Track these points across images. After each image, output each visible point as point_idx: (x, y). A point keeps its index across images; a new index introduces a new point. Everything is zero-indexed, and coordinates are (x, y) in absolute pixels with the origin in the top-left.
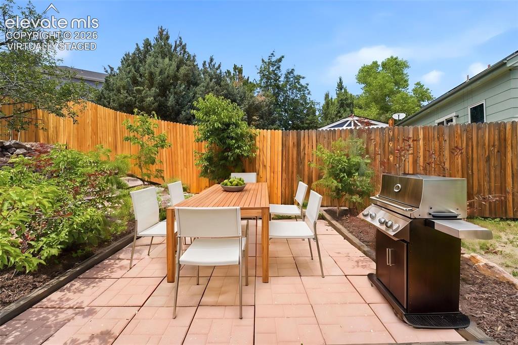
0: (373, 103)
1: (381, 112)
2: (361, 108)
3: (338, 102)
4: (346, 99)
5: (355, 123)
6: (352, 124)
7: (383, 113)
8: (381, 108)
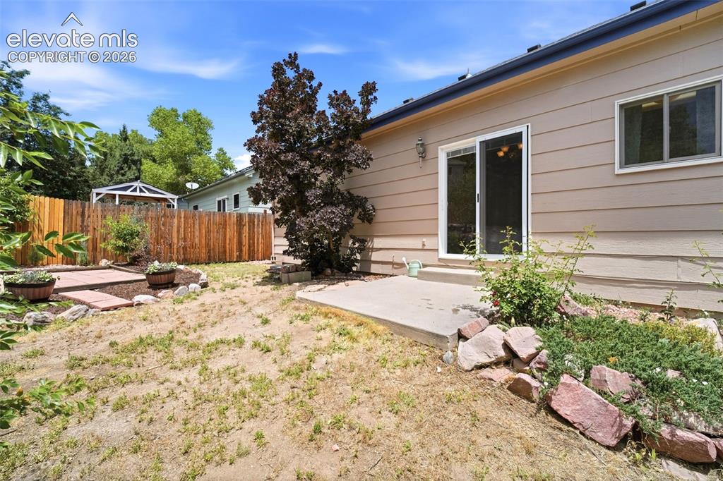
0: (170, 159)
1: (179, 171)
2: (154, 161)
3: (120, 156)
4: (133, 155)
5: (140, 188)
6: (138, 190)
7: (182, 174)
8: (180, 167)
